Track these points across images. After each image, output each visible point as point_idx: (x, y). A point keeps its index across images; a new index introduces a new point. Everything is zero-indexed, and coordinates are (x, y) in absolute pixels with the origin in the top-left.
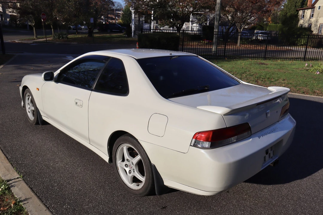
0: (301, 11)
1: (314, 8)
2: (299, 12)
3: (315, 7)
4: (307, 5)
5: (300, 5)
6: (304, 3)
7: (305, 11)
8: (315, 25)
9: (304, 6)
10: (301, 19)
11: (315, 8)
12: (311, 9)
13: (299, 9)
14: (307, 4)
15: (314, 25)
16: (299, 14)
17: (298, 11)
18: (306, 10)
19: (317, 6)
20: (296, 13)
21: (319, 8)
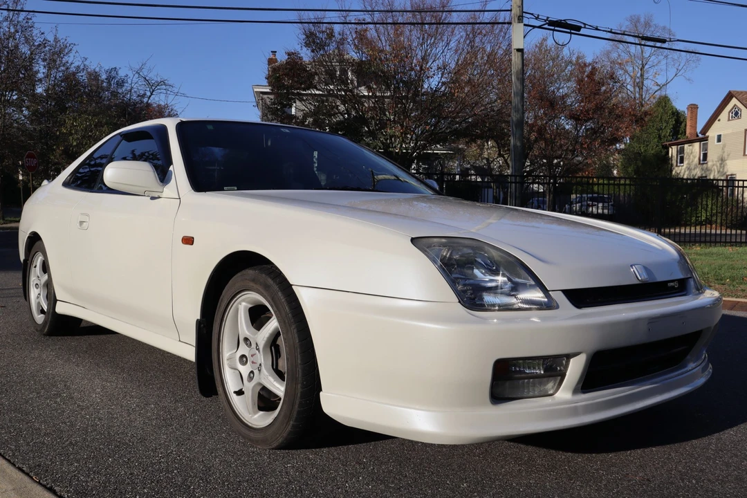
0: (674, 148)
1: (706, 139)
2: (670, 149)
3: (708, 137)
4: (685, 134)
5: (669, 135)
6: (679, 131)
7: (683, 148)
8: (718, 172)
9: (679, 136)
10: (677, 166)
11: (709, 139)
12: (698, 143)
13: (668, 143)
14: (685, 132)
15: (716, 173)
16: (670, 155)
17: (666, 148)
18: (686, 146)
19: (712, 134)
20: (663, 153)
21: (719, 139)
